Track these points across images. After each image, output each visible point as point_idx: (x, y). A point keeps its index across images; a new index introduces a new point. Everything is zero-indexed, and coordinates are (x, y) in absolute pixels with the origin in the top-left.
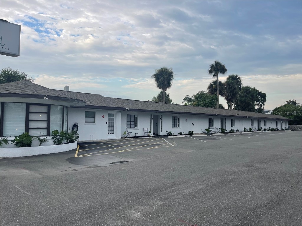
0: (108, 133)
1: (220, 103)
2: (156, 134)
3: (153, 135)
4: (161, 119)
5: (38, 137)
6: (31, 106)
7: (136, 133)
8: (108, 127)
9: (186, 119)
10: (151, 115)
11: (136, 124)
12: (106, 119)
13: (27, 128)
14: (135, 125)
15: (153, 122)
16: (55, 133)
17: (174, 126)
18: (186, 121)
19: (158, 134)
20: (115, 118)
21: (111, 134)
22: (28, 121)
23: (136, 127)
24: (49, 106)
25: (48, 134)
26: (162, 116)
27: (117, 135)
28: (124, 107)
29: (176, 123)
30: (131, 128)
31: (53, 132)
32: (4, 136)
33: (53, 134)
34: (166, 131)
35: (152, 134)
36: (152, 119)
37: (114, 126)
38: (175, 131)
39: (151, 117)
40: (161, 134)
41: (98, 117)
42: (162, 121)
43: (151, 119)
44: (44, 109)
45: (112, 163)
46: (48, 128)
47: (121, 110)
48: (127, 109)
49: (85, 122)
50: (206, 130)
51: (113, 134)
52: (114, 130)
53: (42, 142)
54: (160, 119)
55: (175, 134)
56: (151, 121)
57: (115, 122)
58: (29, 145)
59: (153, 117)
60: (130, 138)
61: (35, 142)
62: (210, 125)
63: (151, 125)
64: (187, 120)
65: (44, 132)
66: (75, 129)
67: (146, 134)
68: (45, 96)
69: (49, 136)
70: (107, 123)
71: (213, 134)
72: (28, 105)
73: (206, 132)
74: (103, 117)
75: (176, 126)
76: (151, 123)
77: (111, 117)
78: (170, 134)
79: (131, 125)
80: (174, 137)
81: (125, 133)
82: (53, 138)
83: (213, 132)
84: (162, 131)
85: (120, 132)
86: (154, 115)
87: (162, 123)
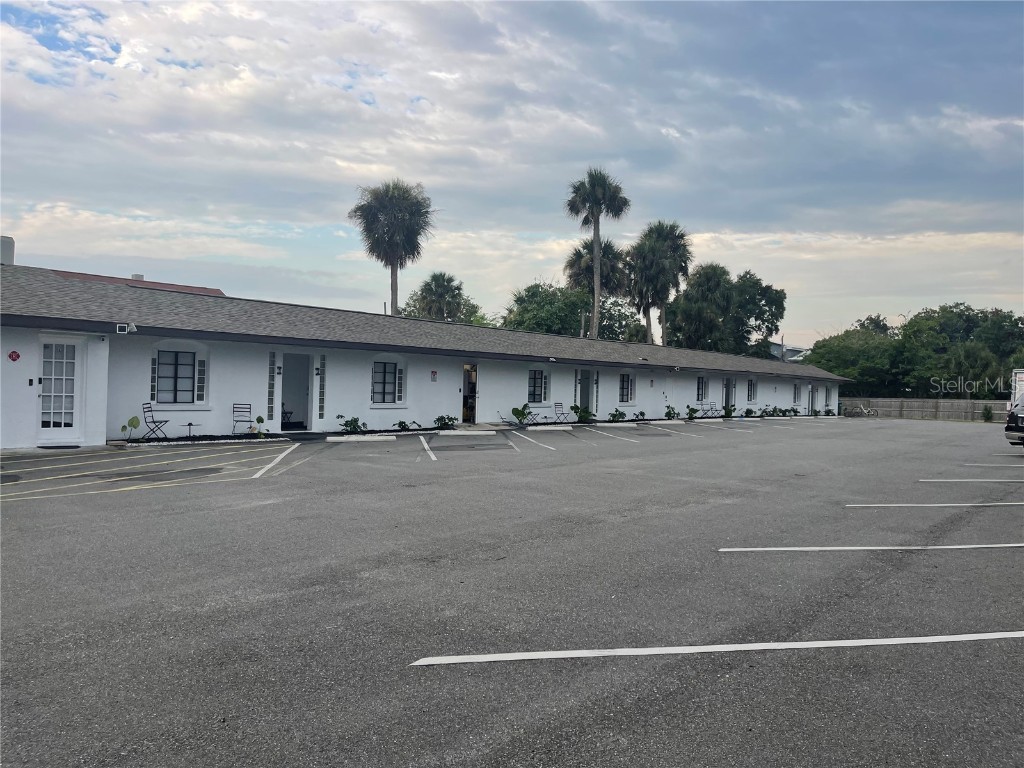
0: (46, 424)
2: (295, 427)
3: (279, 431)
4: (322, 373)
7: (190, 424)
8: (45, 398)
9: (434, 373)
10: (273, 356)
11: (201, 389)
12: (32, 363)
14: (196, 393)
15: (279, 381)
17: (379, 397)
18: (434, 380)
19: (305, 428)
20: (77, 362)
21: (57, 425)
23: (201, 398)
26: (323, 358)
27: (89, 430)
29: (388, 386)
30: (175, 401)
34: (338, 417)
35: (274, 426)
36: (277, 371)
37: (77, 394)
39: (272, 363)
40: (317, 425)
42: (322, 380)
43: (272, 371)
48: (122, 329)
50: (516, 412)
51: (68, 425)
52: (76, 411)
54: (315, 372)
55: (369, 428)
56: (272, 378)
57: (77, 378)
59: (279, 363)
60: (156, 444)
62: (535, 397)
63: (271, 394)
64: (437, 376)
67: (243, 428)
70: (36, 382)
73: (515, 420)
74: (14, 356)
75: (388, 398)
76: (271, 386)
77: (59, 360)
78: (353, 428)
79: (175, 390)
80: (368, 438)
81: (134, 423)
83: (544, 421)
84: (321, 416)
85: (103, 419)
86: (286, 357)
87: (322, 387)
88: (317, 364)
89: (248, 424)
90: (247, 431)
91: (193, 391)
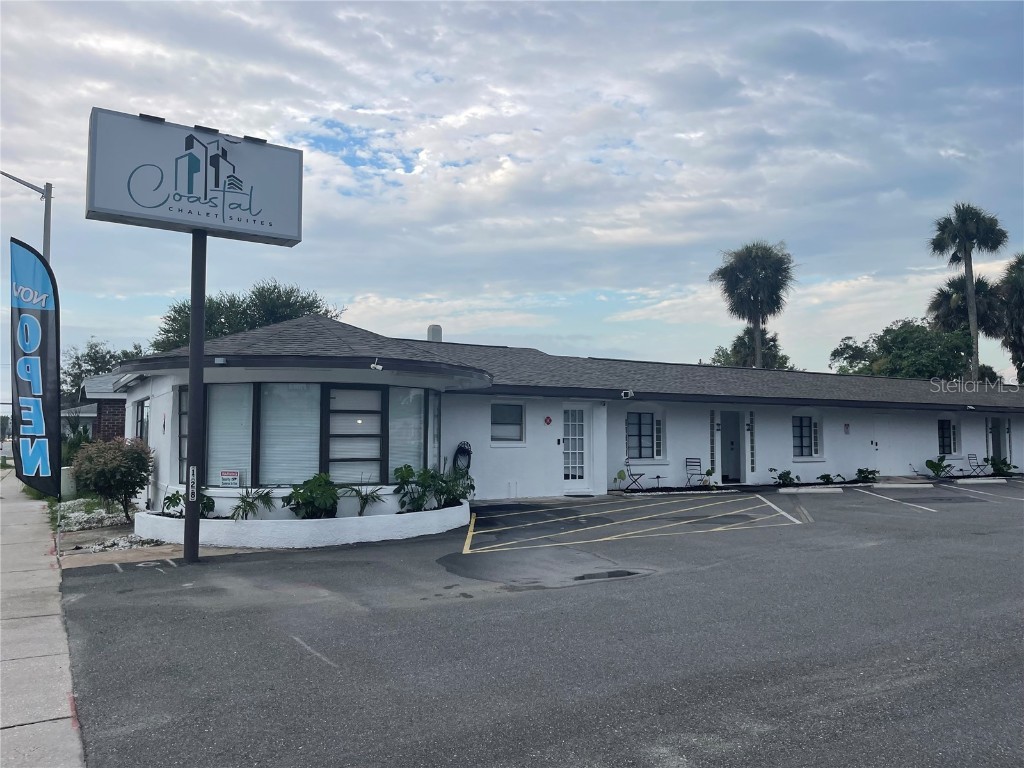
0: (567, 477)
1: (981, 363)
2: (732, 479)
3: (720, 484)
4: (751, 429)
5: (356, 488)
6: (334, 393)
7: (658, 477)
8: (566, 455)
9: (847, 426)
10: (712, 414)
11: (659, 445)
12: (557, 430)
13: (325, 461)
14: (655, 449)
15: (718, 436)
16: (404, 477)
17: (798, 450)
18: (847, 433)
19: (738, 481)
20: (585, 424)
21: (574, 477)
22: (326, 437)
23: (659, 454)
24: (384, 391)
25: (384, 480)
26: (752, 414)
27: (595, 483)
28: (617, 386)
29: (806, 442)
30: (640, 457)
31: (397, 470)
32: (261, 483)
33: (397, 478)
34: (771, 470)
35: (716, 479)
36: (716, 427)
37: (585, 451)
38: (806, 470)
39: (712, 421)
40: (750, 479)
41: (533, 422)
42: (752, 435)
43: (712, 427)
44: (371, 401)
45: (582, 578)
46: (383, 460)
47: (607, 397)
48: (626, 394)
49: (493, 439)
50: (930, 464)
51: (581, 477)
52: (585, 465)
53: (366, 503)
54: (746, 427)
55: (803, 481)
56: (712, 435)
57: (585, 437)
58: (330, 512)
59: (718, 420)
60: (640, 494)
61: (347, 503)
62: (945, 447)
63: (712, 449)
64: (851, 428)
65: (371, 473)
66: (462, 462)
67: (695, 481)
68: (372, 360)
69: (388, 484)
70: (561, 441)
71: (960, 481)
72: (327, 389)
73: (931, 473)
74: (548, 421)
75: (805, 451)
76: (712, 442)
77: (575, 423)
78: (786, 480)
79: (640, 447)
80: (803, 490)
81: (621, 475)
82: (396, 492)
83: (960, 474)
84: (753, 469)
85: (604, 472)
86: (723, 414)
87: (752, 441)
88: (747, 421)
89: (699, 477)
90: (698, 483)
91: (653, 447)
